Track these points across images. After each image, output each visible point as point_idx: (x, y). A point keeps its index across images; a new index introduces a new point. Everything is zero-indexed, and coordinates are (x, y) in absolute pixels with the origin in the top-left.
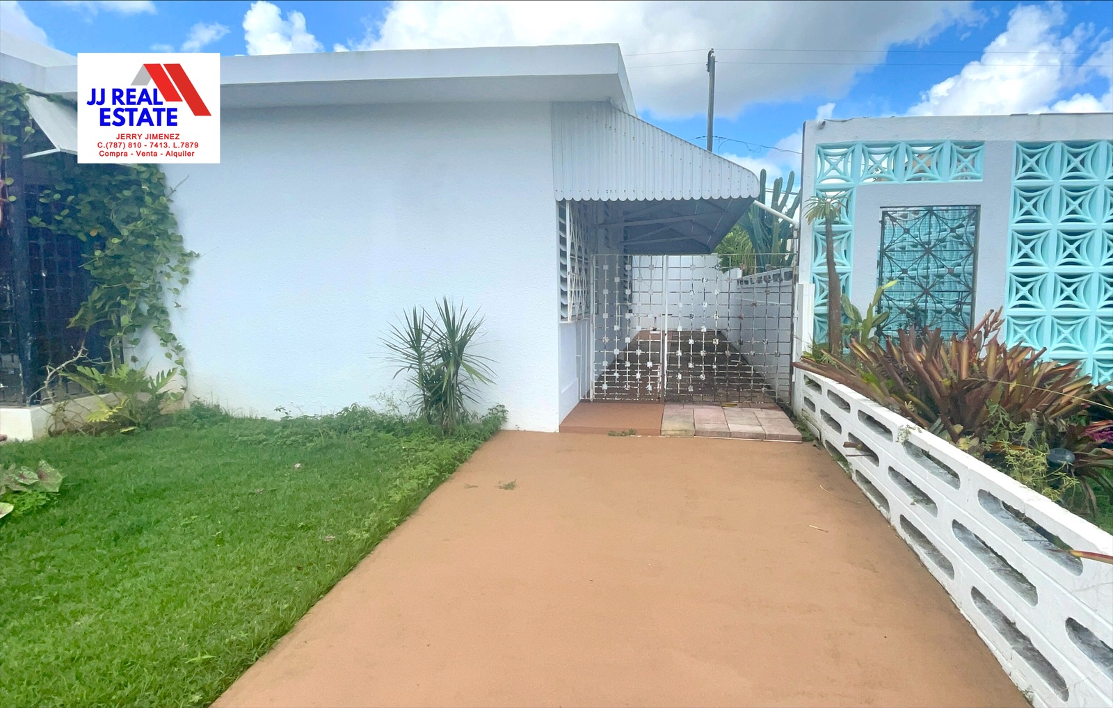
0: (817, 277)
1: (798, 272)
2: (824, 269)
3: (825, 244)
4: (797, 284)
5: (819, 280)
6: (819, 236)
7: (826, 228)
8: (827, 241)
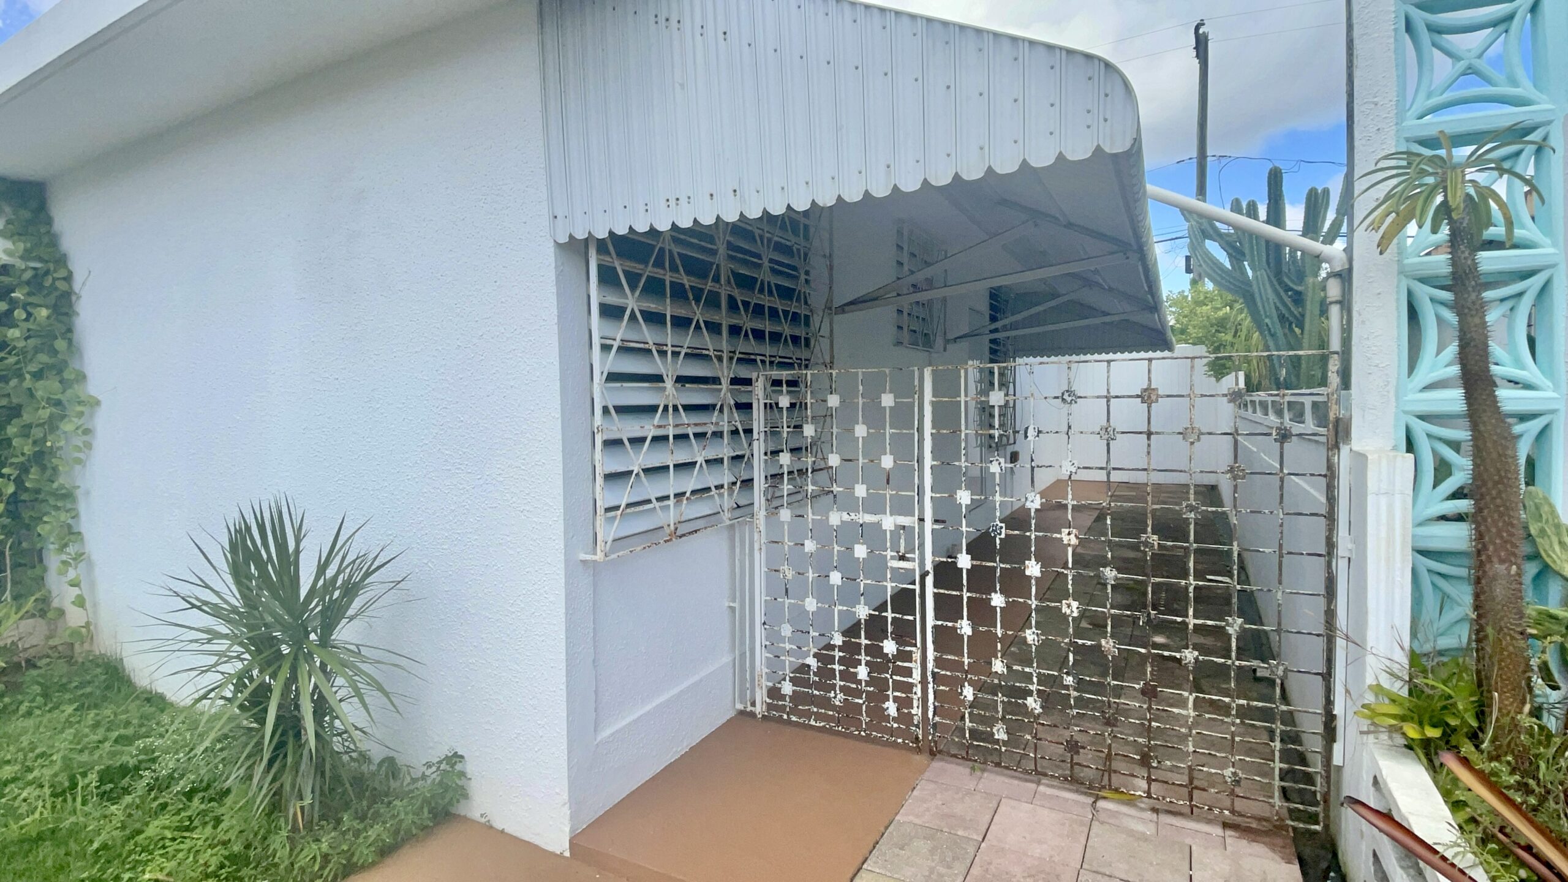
0: (1420, 429)
1: (1349, 408)
2: (1453, 399)
3: (1451, 317)
4: (1344, 450)
5: (1429, 436)
6: (1424, 292)
7: (1454, 262)
8: (1458, 307)
